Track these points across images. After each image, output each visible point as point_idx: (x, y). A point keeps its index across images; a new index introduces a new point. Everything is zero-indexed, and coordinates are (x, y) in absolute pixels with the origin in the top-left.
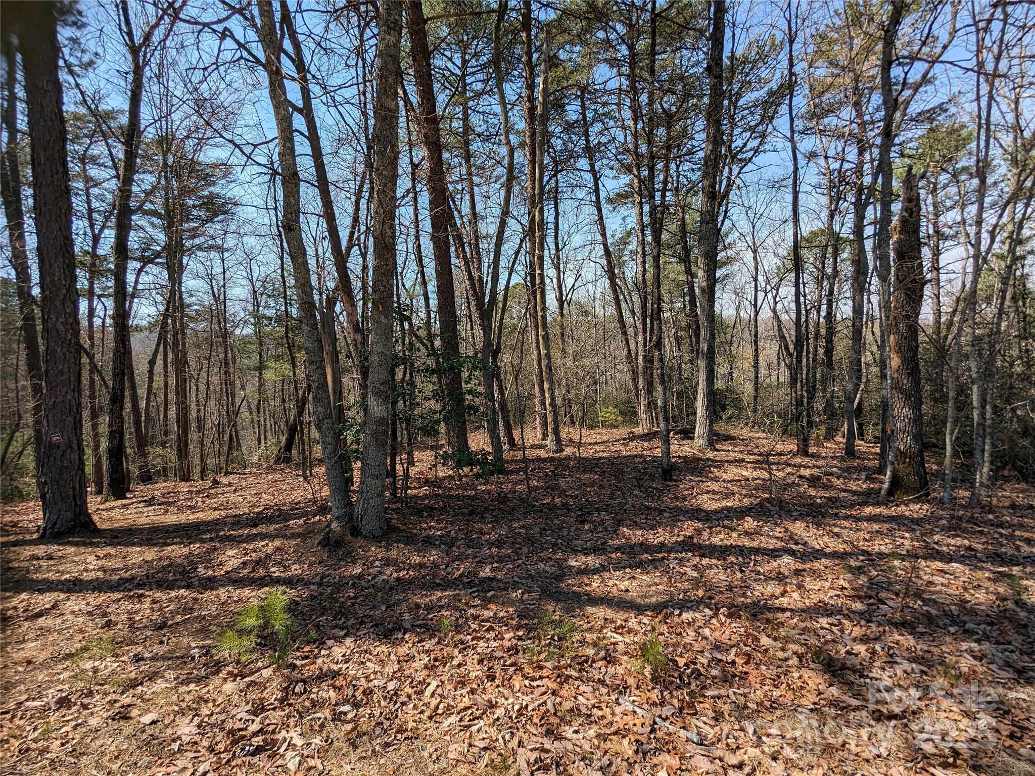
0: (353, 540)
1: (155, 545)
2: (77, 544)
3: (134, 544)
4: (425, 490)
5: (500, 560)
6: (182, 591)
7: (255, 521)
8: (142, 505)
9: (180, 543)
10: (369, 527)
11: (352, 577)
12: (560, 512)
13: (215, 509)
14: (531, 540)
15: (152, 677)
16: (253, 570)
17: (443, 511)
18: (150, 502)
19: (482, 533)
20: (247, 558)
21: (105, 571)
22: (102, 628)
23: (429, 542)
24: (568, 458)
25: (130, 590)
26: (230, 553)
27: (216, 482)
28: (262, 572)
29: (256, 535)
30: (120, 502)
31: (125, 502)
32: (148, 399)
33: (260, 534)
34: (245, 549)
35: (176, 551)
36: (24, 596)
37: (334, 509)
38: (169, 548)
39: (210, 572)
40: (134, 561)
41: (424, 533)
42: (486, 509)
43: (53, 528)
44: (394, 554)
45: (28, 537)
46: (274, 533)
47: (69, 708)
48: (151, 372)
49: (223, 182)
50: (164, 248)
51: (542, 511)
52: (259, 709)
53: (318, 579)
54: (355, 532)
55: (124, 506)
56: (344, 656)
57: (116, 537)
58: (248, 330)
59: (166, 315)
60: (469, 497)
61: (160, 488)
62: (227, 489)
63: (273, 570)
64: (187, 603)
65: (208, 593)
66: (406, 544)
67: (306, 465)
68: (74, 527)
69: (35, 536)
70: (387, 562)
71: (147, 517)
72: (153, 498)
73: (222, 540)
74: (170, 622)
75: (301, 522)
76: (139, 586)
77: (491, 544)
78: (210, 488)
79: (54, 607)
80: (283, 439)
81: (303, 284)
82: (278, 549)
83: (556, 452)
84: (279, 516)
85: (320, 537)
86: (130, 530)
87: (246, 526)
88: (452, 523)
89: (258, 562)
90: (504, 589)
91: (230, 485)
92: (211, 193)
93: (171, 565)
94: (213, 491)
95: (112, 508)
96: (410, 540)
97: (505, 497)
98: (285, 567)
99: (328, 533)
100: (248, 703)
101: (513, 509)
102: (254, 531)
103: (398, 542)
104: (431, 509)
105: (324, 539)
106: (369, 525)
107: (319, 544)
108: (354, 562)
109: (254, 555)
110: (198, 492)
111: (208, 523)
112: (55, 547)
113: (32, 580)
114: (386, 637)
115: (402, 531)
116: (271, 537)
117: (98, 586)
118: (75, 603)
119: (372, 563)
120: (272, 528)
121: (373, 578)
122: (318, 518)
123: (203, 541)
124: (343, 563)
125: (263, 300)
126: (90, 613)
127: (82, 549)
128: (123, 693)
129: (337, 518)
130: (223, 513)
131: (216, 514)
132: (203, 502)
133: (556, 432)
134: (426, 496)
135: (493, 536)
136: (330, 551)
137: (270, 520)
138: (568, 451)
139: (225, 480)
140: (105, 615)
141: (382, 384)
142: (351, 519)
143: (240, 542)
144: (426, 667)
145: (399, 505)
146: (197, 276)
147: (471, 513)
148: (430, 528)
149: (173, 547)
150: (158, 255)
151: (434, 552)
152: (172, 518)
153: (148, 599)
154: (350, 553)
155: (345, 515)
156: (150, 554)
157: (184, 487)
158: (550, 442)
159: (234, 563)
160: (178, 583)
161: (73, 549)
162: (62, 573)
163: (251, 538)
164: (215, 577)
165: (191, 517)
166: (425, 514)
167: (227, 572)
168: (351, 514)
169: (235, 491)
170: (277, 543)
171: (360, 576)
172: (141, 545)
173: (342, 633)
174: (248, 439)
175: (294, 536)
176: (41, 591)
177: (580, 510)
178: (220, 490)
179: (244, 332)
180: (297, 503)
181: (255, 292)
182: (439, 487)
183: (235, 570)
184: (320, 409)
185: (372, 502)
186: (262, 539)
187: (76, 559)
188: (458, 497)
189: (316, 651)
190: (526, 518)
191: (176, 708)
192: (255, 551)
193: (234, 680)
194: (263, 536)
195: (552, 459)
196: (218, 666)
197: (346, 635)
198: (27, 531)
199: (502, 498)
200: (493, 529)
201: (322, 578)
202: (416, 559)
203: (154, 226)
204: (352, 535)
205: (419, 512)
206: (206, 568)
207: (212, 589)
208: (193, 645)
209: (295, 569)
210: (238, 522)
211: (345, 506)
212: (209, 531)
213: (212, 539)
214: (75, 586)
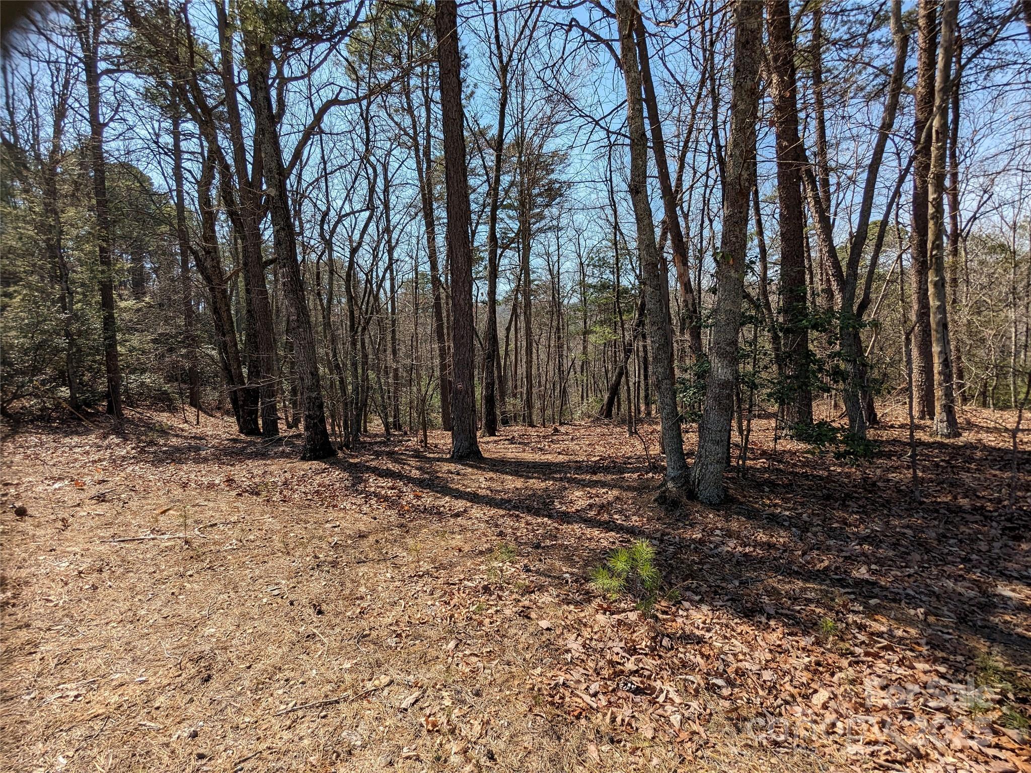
0: (689, 502)
1: (521, 476)
2: (471, 466)
3: (507, 473)
4: (761, 463)
5: (880, 562)
6: (546, 519)
7: (595, 469)
8: (506, 442)
9: (539, 478)
10: (706, 493)
11: (693, 541)
12: (969, 517)
13: (559, 453)
14: (923, 546)
15: (541, 588)
16: (599, 514)
17: (789, 487)
18: (512, 441)
19: (844, 522)
20: (592, 501)
21: (491, 491)
22: (497, 536)
23: (774, 521)
24: (968, 446)
25: (510, 510)
26: (577, 494)
27: (556, 430)
28: (606, 517)
29: (596, 482)
30: (492, 438)
31: (496, 438)
32: (505, 359)
33: (600, 481)
34: (589, 493)
35: (537, 484)
36: (447, 498)
37: (669, 469)
38: (532, 481)
39: (564, 508)
40: (508, 486)
41: (769, 511)
42: (847, 495)
43: (458, 452)
44: (734, 526)
45: (444, 456)
46: (612, 483)
47: (491, 595)
48: (507, 337)
49: (560, 167)
50: (517, 234)
51: (937, 511)
52: (632, 650)
53: (658, 535)
54: (692, 496)
55: (495, 442)
56: (704, 623)
57: (495, 465)
58: (575, 300)
59: (517, 290)
60: (821, 478)
61: (517, 430)
62: (565, 437)
63: (616, 516)
64: (551, 530)
65: (565, 526)
66: (749, 518)
67: (632, 423)
68: (470, 453)
69: (448, 456)
70: (729, 534)
71: (512, 453)
72: (513, 437)
73: (570, 481)
74: (542, 544)
75: (635, 476)
76: (516, 508)
77: (862, 540)
78: (552, 435)
79: (465, 511)
80: (606, 396)
81: (648, 246)
82: (617, 498)
83: (948, 436)
84: (614, 467)
85: (656, 494)
86: (503, 461)
87: (587, 472)
88: (803, 504)
89: (602, 506)
90: (894, 601)
91: (567, 434)
92: (551, 180)
93: (534, 495)
94: (555, 438)
95: (488, 442)
96: (752, 515)
97: (874, 484)
98: (626, 517)
99: (664, 492)
100: (621, 641)
101: (888, 502)
102: (595, 478)
103: (738, 514)
104: (773, 485)
105: (660, 497)
106: (707, 491)
107: (655, 500)
108: (692, 525)
109: (597, 499)
110: (544, 437)
111: (556, 464)
112: (460, 466)
113: (450, 488)
114: (746, 616)
115: (741, 503)
116: (611, 486)
117: (490, 502)
118: (476, 512)
119: (712, 530)
120: (609, 477)
121: (716, 547)
122: (650, 475)
123: (555, 479)
124: (681, 524)
125: (588, 270)
126: (487, 522)
127: (475, 471)
128: (522, 595)
129: (673, 479)
130: (566, 458)
131: (561, 458)
132: (549, 446)
133: (949, 410)
134: (764, 470)
135: (863, 531)
136: (666, 509)
137: (607, 470)
138: (968, 437)
139: (563, 429)
140: (497, 526)
141: (728, 345)
142: (687, 482)
143: (584, 486)
144: (807, 668)
145: (735, 475)
146: (539, 255)
147: (828, 497)
148: (775, 505)
149: (534, 480)
150: (512, 241)
151: (782, 533)
152: (529, 456)
153: (523, 521)
154: (687, 515)
155: (680, 476)
156: (519, 483)
157: (532, 432)
158: (938, 422)
159: (581, 504)
160: (542, 512)
161: (470, 470)
162: (467, 487)
163: (594, 484)
164: (568, 513)
165: (543, 457)
166: (767, 489)
167: (578, 511)
168: (687, 477)
169: (572, 439)
170: (616, 492)
171: (701, 542)
172: (512, 475)
173: (697, 598)
174: (574, 397)
175: (629, 489)
176: (457, 498)
177: (1009, 520)
178: (560, 438)
179: (572, 302)
180: (629, 458)
181: (581, 264)
182: (780, 462)
183: (583, 510)
184: (660, 370)
185: (711, 468)
186: (603, 487)
187: (473, 477)
188: (806, 476)
189: (674, 609)
190: (912, 516)
191: (563, 623)
192: (598, 496)
193: (605, 614)
194: (603, 484)
195: (941, 445)
196: (589, 597)
197: (701, 601)
198: (443, 452)
199: (869, 486)
200: (862, 521)
201: (662, 535)
202: (762, 537)
203: (510, 217)
204: (688, 498)
205: (759, 486)
206: (560, 503)
207: (568, 523)
208: (564, 569)
209: (635, 521)
210: (579, 467)
211: (681, 468)
212: (560, 472)
213: (561, 479)
214: (474, 498)
